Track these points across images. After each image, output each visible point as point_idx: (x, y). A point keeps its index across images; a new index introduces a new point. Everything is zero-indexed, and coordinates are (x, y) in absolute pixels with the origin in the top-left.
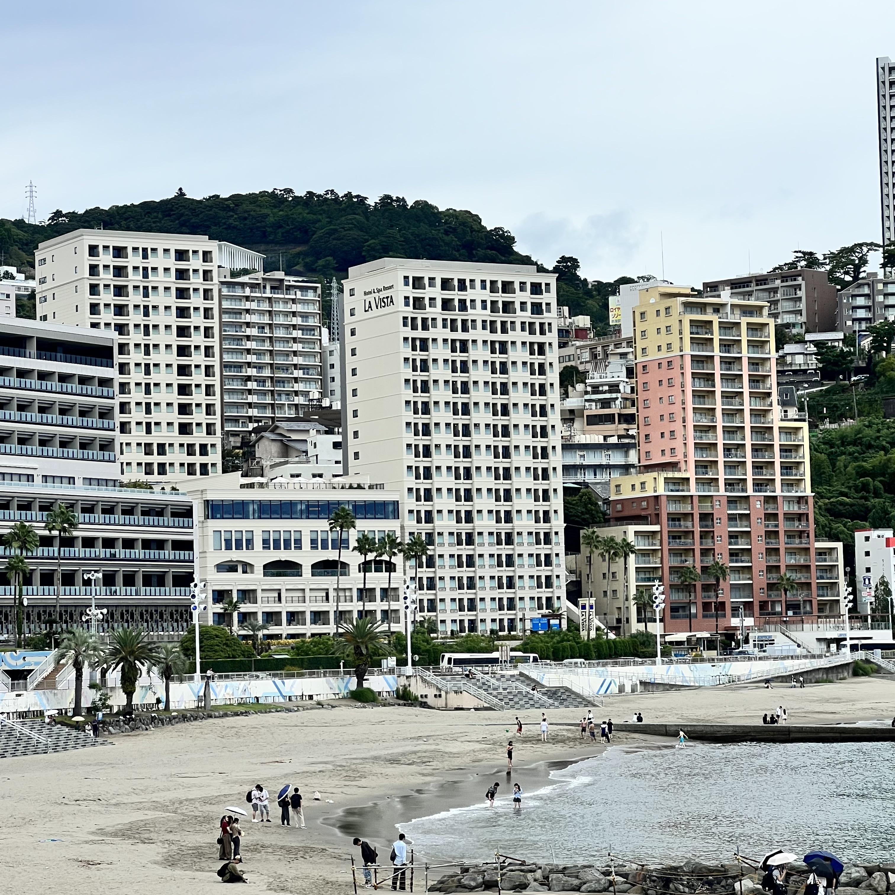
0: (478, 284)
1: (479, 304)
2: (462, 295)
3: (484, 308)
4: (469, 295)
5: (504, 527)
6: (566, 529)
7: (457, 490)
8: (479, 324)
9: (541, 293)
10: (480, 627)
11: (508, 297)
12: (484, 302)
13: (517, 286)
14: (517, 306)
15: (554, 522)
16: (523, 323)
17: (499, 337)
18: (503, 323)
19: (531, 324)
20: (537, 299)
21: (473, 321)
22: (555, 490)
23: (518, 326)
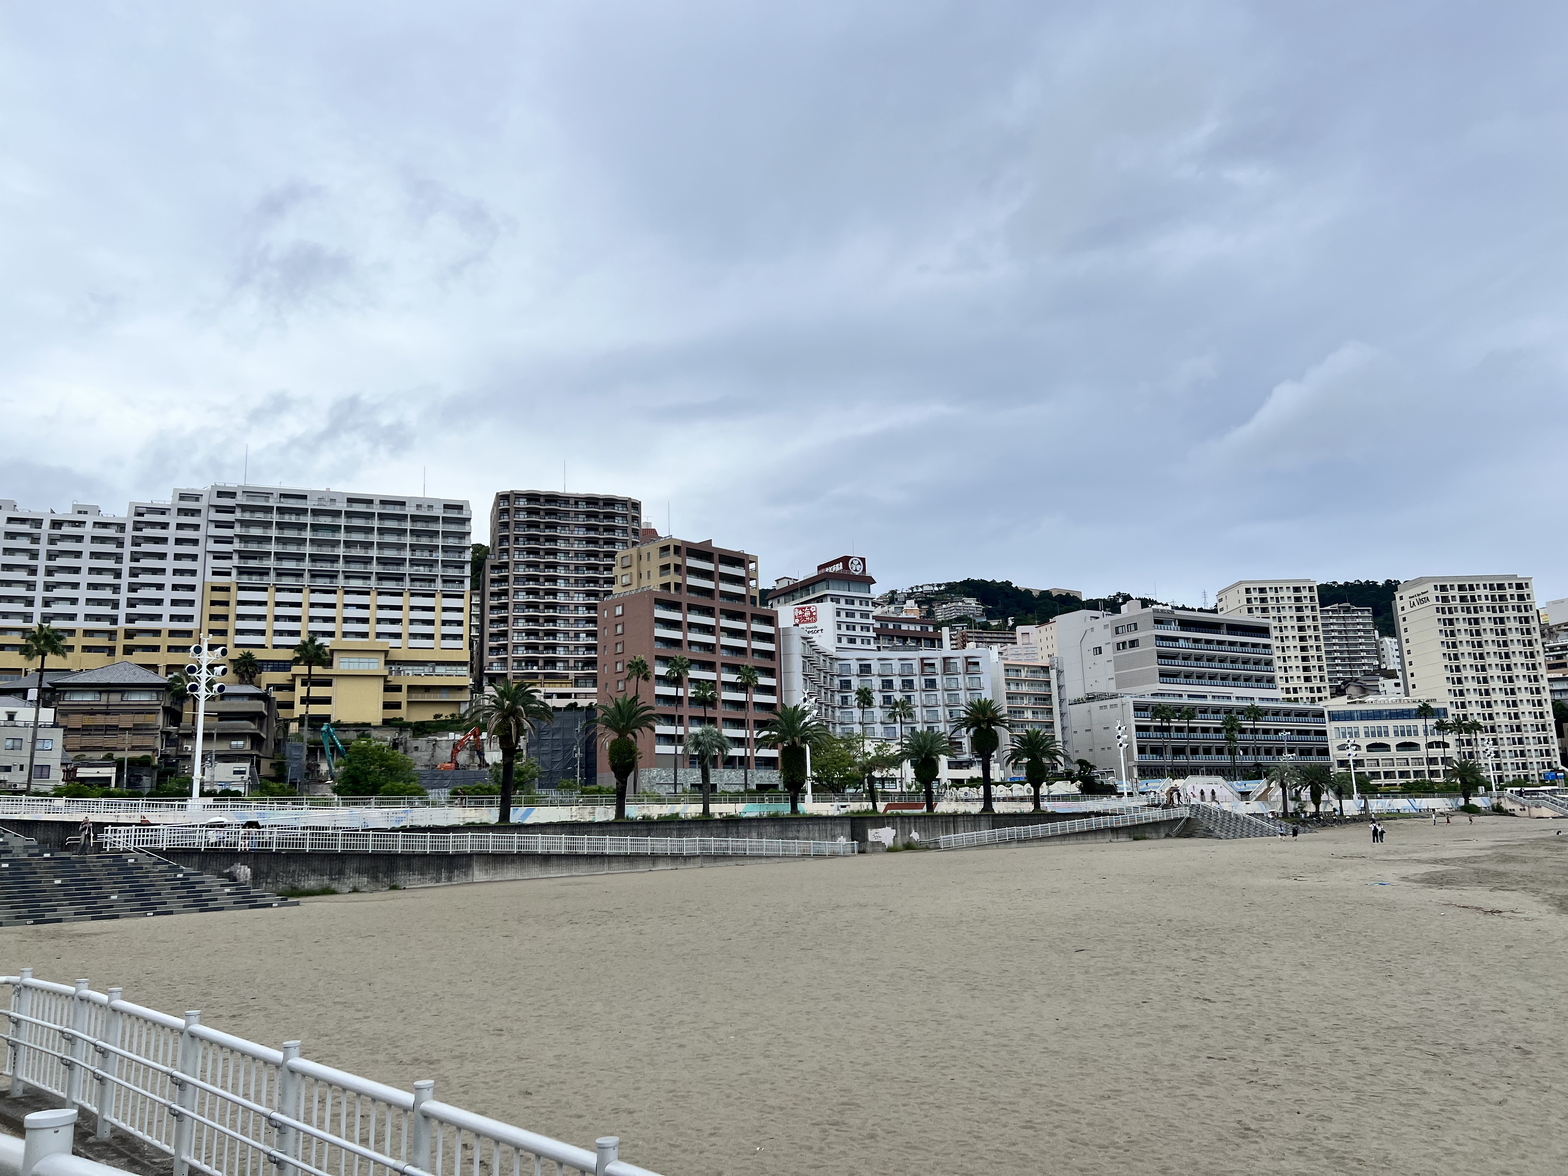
0: (1481, 587)
1: (1483, 598)
2: (1472, 593)
3: (1487, 599)
4: (1477, 593)
5: (1515, 722)
6: (1555, 722)
7: (1482, 702)
8: (1485, 609)
9: (1523, 589)
10: (1506, 780)
11: (1502, 592)
12: (1486, 596)
13: (1507, 586)
14: (1508, 597)
15: (1547, 718)
16: (1513, 606)
17: (1498, 615)
18: (1500, 608)
19: (1519, 607)
20: (1520, 592)
21: (1481, 607)
22: (1546, 700)
23: (1510, 608)
